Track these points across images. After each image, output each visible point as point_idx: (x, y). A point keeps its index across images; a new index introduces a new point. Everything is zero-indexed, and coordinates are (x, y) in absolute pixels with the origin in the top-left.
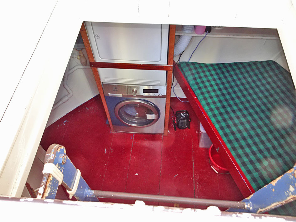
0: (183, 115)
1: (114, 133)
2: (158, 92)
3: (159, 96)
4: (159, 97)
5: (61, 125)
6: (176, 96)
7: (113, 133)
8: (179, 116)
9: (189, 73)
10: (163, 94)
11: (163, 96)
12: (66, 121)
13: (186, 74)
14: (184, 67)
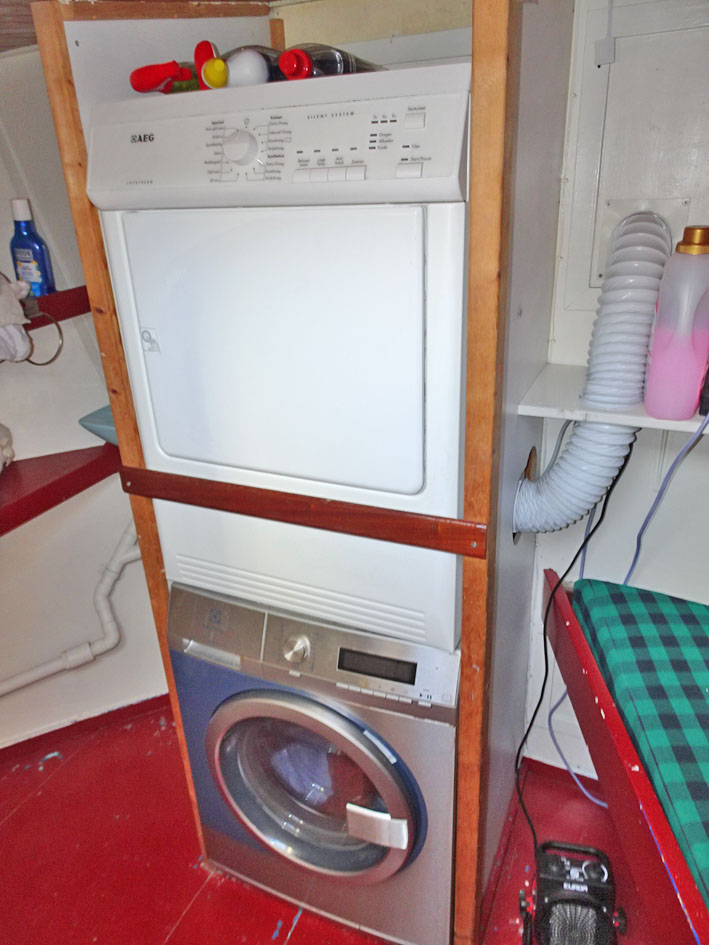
0: (575, 873)
1: (212, 873)
2: (412, 682)
3: (415, 703)
4: (414, 709)
5: (28, 767)
6: (566, 763)
7: (204, 874)
8: (552, 873)
9: (621, 632)
10: (437, 700)
11: (435, 712)
12: (56, 754)
13: (603, 635)
14: (599, 602)
